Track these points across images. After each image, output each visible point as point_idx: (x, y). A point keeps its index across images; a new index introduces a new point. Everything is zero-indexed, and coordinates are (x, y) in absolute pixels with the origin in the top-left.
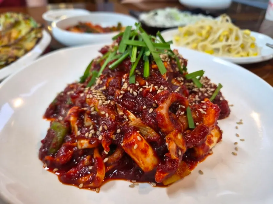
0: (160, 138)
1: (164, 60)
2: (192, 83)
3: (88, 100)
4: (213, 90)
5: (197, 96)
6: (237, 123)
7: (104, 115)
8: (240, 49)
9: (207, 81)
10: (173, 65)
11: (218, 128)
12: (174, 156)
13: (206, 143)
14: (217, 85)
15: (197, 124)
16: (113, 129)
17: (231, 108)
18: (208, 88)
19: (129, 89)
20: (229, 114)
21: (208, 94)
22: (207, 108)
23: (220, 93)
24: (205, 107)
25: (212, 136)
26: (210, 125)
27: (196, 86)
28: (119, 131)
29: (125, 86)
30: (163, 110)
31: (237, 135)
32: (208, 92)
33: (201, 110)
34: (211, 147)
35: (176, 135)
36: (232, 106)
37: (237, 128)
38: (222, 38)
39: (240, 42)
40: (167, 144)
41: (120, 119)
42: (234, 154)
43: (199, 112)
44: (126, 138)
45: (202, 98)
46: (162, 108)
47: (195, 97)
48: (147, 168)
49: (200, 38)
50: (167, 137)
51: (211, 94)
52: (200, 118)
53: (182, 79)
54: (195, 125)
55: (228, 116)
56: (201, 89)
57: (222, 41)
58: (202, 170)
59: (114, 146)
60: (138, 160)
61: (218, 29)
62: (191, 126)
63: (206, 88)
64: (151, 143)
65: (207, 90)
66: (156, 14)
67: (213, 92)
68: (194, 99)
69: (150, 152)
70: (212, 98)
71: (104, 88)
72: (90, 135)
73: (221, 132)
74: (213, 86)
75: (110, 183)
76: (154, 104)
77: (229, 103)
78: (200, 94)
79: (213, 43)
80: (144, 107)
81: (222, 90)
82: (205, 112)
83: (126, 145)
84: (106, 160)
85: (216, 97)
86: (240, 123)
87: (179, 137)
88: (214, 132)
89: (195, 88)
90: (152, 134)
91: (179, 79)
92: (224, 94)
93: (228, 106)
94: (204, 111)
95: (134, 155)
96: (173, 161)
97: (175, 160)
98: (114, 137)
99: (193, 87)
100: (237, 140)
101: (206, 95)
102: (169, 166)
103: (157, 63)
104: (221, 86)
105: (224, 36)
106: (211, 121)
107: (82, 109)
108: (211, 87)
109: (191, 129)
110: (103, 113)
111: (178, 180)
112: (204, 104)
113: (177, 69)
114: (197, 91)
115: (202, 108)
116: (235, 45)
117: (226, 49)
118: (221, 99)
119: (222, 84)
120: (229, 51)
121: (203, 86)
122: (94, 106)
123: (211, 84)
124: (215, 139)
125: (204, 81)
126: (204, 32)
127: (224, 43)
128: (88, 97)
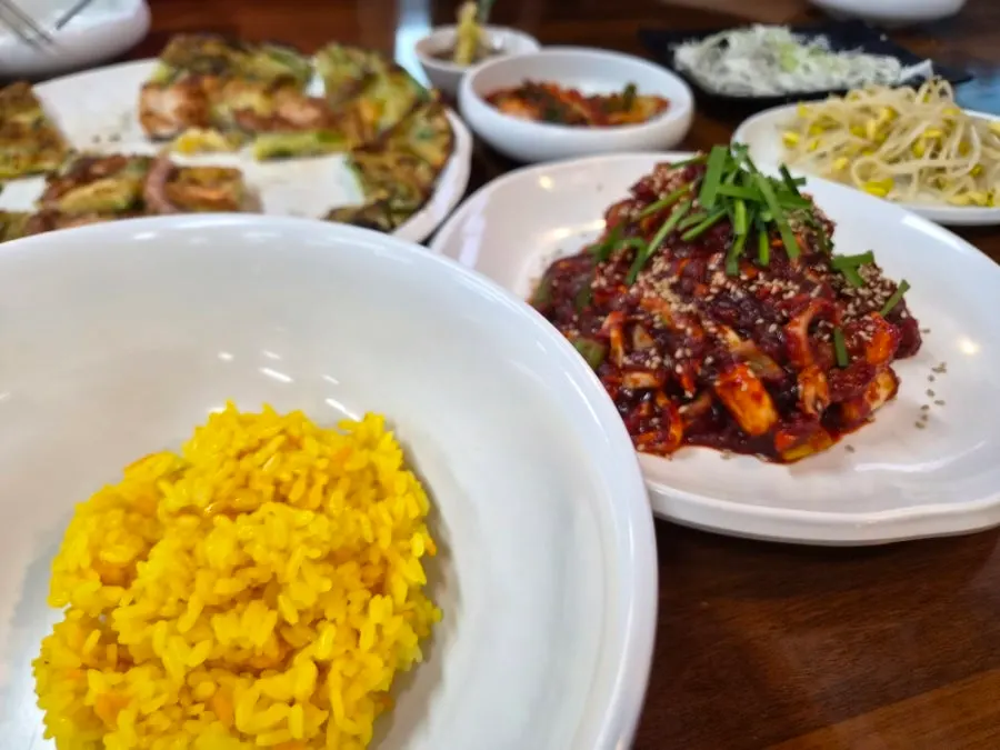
0: (786, 378)
1: (794, 230)
2: (839, 276)
3: (644, 301)
4: (886, 294)
5: (851, 306)
6: (934, 370)
7: (683, 331)
8: (970, 182)
9: (875, 272)
10: (810, 240)
11: (891, 372)
12: (810, 410)
13: (866, 397)
14: (898, 283)
15: (855, 358)
16: (700, 356)
17: (923, 336)
18: (877, 290)
19: (728, 285)
20: (918, 348)
21: (875, 302)
22: (874, 331)
23: (902, 302)
24: (870, 328)
25: (878, 385)
26: (878, 362)
27: (848, 283)
28: (709, 360)
29: (719, 278)
30: (799, 328)
31: (930, 393)
32: (876, 299)
33: (862, 333)
34: (874, 406)
35: (816, 374)
36: (927, 331)
37: (931, 379)
38: (921, 146)
39: (973, 160)
40: (800, 387)
41: (710, 341)
42: (919, 425)
43: (859, 338)
44: (723, 372)
45: (862, 310)
46: (797, 324)
47: (846, 308)
48: (756, 428)
49: (860, 142)
50: (800, 376)
51: (881, 303)
52: (861, 348)
53: (824, 268)
54: (851, 361)
55: (913, 353)
56: (861, 291)
57: (920, 156)
58: (852, 445)
59: (701, 386)
60: (743, 411)
61: (916, 121)
62: (843, 360)
63: (870, 288)
64: (769, 385)
65: (874, 294)
66: (724, 44)
67: (887, 299)
68: (844, 312)
69: (766, 400)
70: (885, 312)
71: (674, 279)
72: (654, 366)
73: (896, 382)
74: (888, 284)
75: (685, 450)
76: (778, 317)
77: (921, 326)
78: (858, 302)
79: (895, 161)
80: (760, 321)
81: (907, 296)
82: (870, 339)
83: (724, 386)
84: (683, 409)
85: (893, 309)
86: (941, 369)
87: (821, 378)
88: (882, 379)
89: (847, 287)
90: (772, 370)
91: (818, 268)
92: (910, 305)
93: (918, 333)
94: (868, 335)
95: (738, 403)
96: (808, 418)
97: (811, 415)
98: (700, 372)
99: (843, 284)
100: (928, 401)
101: (871, 303)
102: (799, 424)
103: (783, 235)
104: (905, 286)
105: (929, 140)
106: (881, 356)
107: (633, 317)
108: (883, 288)
109: (842, 368)
110: (681, 326)
111: (809, 455)
112: (869, 323)
113: (817, 248)
114: (852, 295)
115: (864, 330)
116: (955, 169)
117: (931, 179)
118: (904, 315)
119: (909, 282)
120: (938, 185)
121: (865, 285)
122: (661, 313)
123: (883, 282)
124: (883, 392)
125: (868, 272)
126: (872, 126)
127: (926, 162)
128: (646, 294)
